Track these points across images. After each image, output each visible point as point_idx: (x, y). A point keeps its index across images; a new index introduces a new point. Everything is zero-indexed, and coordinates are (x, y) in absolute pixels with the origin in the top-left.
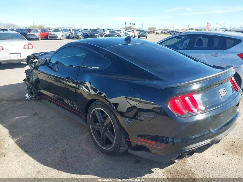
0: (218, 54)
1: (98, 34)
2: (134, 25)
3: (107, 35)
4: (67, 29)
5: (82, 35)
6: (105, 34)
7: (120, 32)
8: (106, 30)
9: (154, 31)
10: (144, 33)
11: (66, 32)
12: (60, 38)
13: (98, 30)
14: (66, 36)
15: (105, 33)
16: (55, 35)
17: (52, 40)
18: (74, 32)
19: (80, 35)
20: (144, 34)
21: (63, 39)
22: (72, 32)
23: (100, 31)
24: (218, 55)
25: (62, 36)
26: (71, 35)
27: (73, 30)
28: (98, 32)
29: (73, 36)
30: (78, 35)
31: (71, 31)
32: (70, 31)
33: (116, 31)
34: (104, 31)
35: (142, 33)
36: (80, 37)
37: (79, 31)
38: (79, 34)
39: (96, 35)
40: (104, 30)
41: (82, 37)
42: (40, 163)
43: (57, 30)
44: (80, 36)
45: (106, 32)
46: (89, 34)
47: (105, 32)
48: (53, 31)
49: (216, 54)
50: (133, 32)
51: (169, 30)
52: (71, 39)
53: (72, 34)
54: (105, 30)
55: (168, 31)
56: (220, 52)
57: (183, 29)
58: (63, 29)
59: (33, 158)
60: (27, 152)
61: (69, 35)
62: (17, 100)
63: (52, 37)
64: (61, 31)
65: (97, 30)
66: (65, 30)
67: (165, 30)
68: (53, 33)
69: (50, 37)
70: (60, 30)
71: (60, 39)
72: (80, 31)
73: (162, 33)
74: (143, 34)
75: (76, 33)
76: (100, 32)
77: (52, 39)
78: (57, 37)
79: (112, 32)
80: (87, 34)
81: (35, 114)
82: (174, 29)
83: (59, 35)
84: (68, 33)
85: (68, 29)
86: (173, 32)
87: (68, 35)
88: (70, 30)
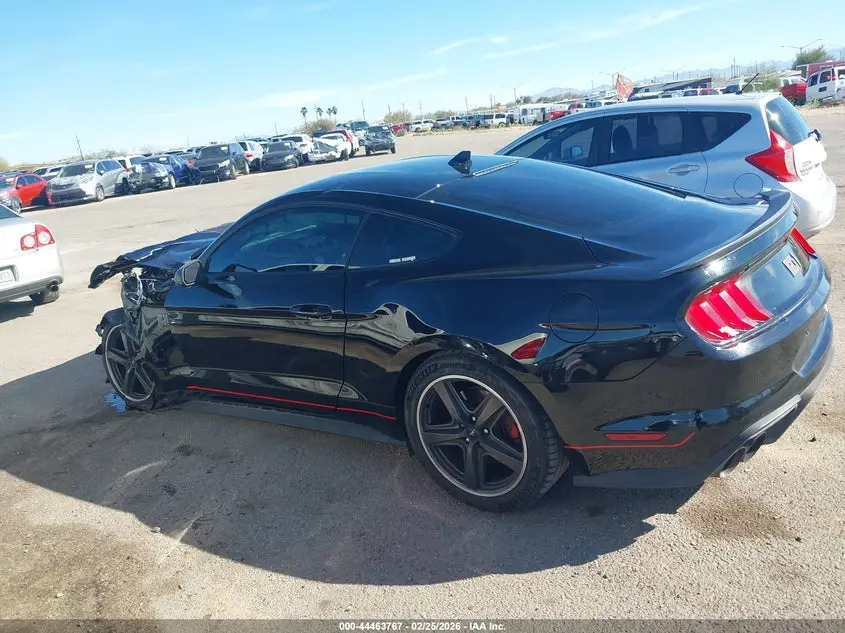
0: (688, 166)
1: (226, 163)
2: (335, 113)
3: (257, 160)
4: (114, 159)
5: (170, 173)
6: (251, 159)
7: (299, 144)
8: (252, 142)
9: (408, 125)
10: (384, 137)
11: (113, 172)
12: (94, 196)
13: (226, 148)
14: (113, 186)
15: (248, 156)
16: (73, 188)
17: (63, 206)
18: (139, 168)
19: (163, 174)
20: (385, 141)
21: (106, 198)
22: (134, 169)
23: (232, 151)
24: (689, 169)
25: (100, 187)
26: (133, 180)
27: (133, 161)
28: (226, 155)
29: (139, 180)
30: (157, 175)
31: (129, 165)
32: (125, 167)
33: (287, 144)
34: (246, 150)
35: (376, 137)
36: (167, 180)
37: (160, 162)
38: (162, 172)
39: (220, 165)
40: (243, 145)
41: (173, 180)
42: (309, 579)
43: (77, 170)
44: (164, 178)
45: (252, 149)
46: (196, 165)
47: (249, 152)
48: (61, 176)
49: (681, 167)
50: (344, 137)
51: (453, 114)
52: (135, 193)
53: (135, 174)
54: (247, 143)
55: (453, 119)
56: (694, 160)
57: (499, 105)
58: (99, 164)
59: (277, 571)
60: (244, 559)
61: (124, 179)
62: (90, 421)
63: (63, 197)
64: (92, 170)
65: (223, 148)
66: (105, 166)
67: (441, 116)
68: (64, 181)
69: (54, 197)
70: (87, 167)
71: (96, 200)
72: (161, 159)
73: (436, 127)
74: (380, 140)
75: (150, 170)
76: (234, 154)
77: (65, 201)
78: (81, 193)
79: (272, 148)
80: (186, 169)
81: (185, 451)
82: (470, 109)
83: (88, 184)
84: (120, 175)
85: (116, 159)
86: (470, 118)
87: (120, 181)
88: (123, 162)
